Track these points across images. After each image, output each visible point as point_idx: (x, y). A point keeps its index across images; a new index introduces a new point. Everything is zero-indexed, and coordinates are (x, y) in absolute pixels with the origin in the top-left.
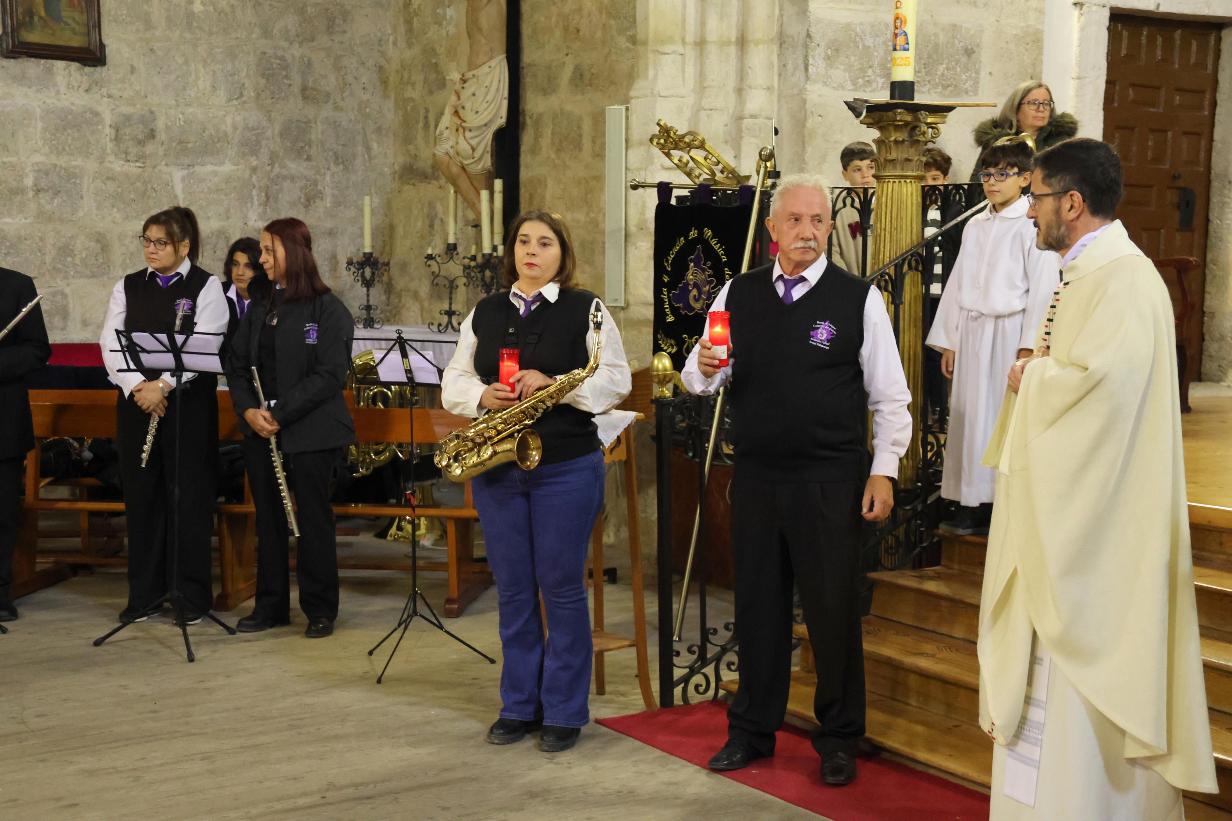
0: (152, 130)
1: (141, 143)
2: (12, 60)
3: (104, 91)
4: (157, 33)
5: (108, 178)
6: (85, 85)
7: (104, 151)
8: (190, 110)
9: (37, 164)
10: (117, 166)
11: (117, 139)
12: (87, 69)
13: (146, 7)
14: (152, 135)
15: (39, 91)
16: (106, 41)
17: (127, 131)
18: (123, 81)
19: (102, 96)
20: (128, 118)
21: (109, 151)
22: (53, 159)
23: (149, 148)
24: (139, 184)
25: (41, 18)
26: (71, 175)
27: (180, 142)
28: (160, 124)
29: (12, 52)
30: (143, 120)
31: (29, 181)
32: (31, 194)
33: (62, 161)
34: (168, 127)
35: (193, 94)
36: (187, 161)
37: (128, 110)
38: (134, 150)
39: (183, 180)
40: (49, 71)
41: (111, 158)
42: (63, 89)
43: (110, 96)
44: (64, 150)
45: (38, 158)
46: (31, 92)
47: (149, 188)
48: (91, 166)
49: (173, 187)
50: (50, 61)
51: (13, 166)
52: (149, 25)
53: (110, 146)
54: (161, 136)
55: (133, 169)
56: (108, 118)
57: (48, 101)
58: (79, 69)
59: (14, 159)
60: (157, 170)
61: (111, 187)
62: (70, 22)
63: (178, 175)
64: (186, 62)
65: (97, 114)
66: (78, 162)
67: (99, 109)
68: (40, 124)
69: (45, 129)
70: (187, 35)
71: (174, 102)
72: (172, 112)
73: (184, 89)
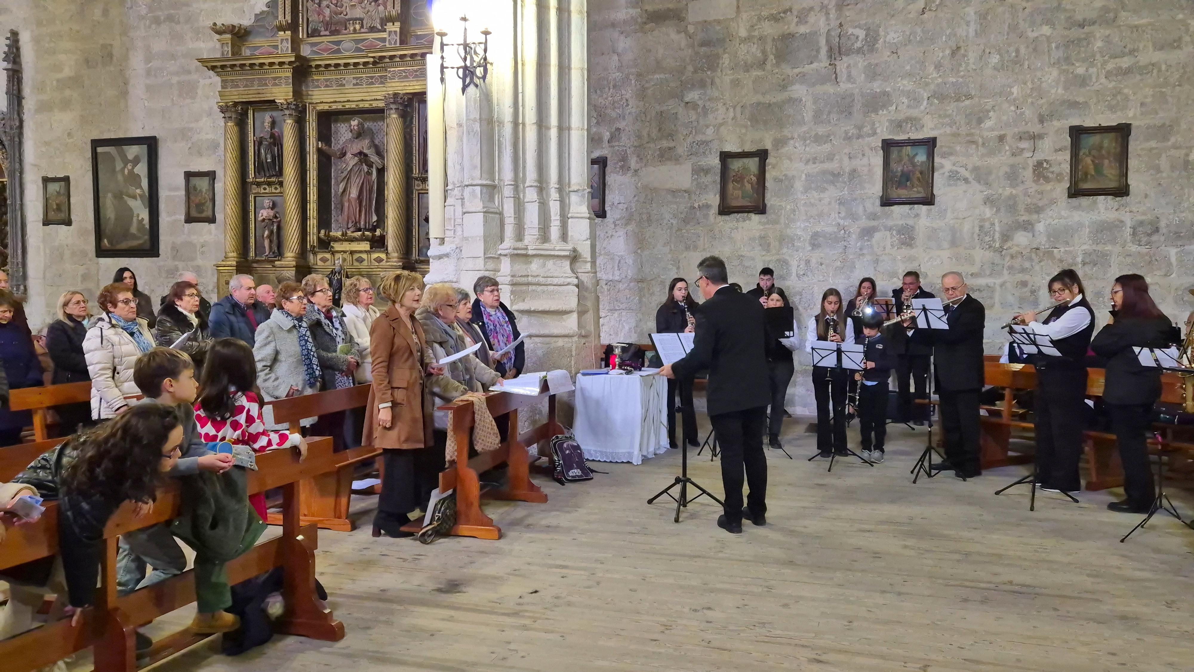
0: (1157, 228)
1: (1150, 235)
2: (1074, 199)
3: (1127, 209)
4: (1164, 175)
5: (1127, 255)
6: (1116, 207)
7: (1125, 241)
8: (1184, 215)
9: (1084, 250)
10: (1134, 248)
11: (1134, 234)
12: (1118, 199)
13: (1157, 161)
14: (1157, 230)
15: (1088, 212)
16: (1129, 182)
17: (1141, 229)
18: (1140, 203)
19: (1126, 212)
20: (1141, 223)
21: (1128, 241)
22: (1094, 247)
23: (1155, 238)
24: (1147, 257)
25: (1092, 176)
26: (1105, 255)
27: (1176, 233)
28: (1163, 224)
29: (1073, 194)
30: (1151, 223)
31: (1079, 259)
32: (1080, 266)
33: (1100, 248)
34: (1168, 226)
35: (1186, 206)
36: (1179, 243)
37: (1143, 218)
38: (1144, 239)
39: (1177, 253)
40: (1095, 202)
41: (1130, 244)
42: (1102, 210)
43: (1131, 212)
44: (1101, 242)
45: (1085, 247)
46: (1083, 214)
47: (1153, 259)
48: (1117, 249)
49: (1169, 259)
50: (1095, 197)
51: (1070, 252)
52: (1158, 170)
53: (1129, 237)
54: (1163, 230)
55: (1143, 250)
56: (1129, 223)
57: (1093, 217)
58: (1113, 199)
59: (1072, 249)
60: (1159, 249)
61: (1129, 260)
62: (1109, 175)
63: (1173, 252)
64: (1182, 189)
65: (1122, 222)
66: (1109, 247)
67: (1123, 219)
68: (1088, 230)
69: (1090, 232)
70: (1184, 173)
71: (1172, 211)
72: (1171, 217)
73: (1180, 203)
